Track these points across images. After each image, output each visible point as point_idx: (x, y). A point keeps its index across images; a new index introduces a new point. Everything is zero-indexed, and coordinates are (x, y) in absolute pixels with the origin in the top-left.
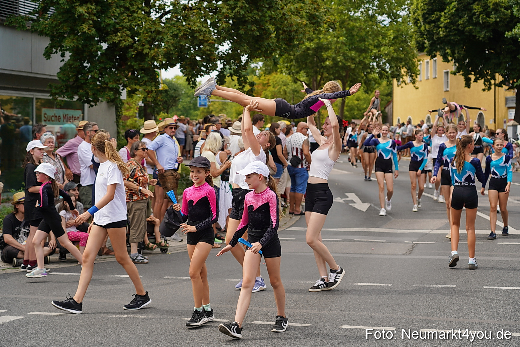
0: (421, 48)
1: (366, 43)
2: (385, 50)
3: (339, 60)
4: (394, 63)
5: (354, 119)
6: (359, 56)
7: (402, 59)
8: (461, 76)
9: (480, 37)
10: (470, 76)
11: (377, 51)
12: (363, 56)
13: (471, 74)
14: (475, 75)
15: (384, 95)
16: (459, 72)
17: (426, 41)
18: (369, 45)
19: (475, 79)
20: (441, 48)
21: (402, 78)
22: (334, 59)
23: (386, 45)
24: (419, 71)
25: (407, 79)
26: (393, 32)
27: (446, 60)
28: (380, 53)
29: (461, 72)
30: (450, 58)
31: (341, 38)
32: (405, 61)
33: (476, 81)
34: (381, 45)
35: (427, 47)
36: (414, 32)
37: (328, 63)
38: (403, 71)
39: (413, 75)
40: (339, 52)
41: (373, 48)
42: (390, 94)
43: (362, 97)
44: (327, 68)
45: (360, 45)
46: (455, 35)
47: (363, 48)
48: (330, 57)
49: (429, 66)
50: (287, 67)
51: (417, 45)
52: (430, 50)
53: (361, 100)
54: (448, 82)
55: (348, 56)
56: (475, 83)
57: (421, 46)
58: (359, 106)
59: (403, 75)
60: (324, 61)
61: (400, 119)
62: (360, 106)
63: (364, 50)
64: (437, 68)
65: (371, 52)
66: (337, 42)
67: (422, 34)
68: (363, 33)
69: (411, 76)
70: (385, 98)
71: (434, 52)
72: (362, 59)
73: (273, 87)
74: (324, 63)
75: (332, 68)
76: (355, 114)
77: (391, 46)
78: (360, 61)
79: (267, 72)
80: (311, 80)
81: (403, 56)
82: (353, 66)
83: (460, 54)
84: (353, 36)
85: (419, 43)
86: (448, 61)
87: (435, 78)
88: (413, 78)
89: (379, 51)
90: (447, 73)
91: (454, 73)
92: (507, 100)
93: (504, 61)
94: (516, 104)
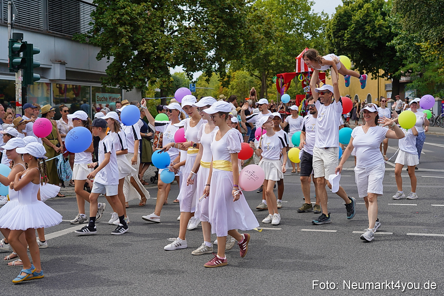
1: (297, 51)
3: (280, 61)
6: (292, 59)
8: (358, 71)
9: (369, 46)
10: (363, 71)
13: (364, 69)
14: (366, 70)
16: (356, 68)
17: (335, 49)
18: (298, 52)
22: (276, 61)
26: (314, 44)
29: (358, 69)
31: (281, 48)
36: (327, 43)
37: (272, 63)
40: (279, 56)
44: (272, 67)
46: (354, 45)
47: (295, 54)
48: (274, 60)
50: (247, 66)
53: (293, 87)
55: (285, 59)
60: (270, 62)
66: (279, 50)
67: (332, 45)
68: (294, 44)
73: (237, 79)
74: (270, 64)
75: (275, 66)
79: (234, 70)
80: (262, 75)
82: (288, 65)
83: (357, 57)
84: (288, 46)
92: (386, 86)
93: (385, 61)
94: (392, 88)
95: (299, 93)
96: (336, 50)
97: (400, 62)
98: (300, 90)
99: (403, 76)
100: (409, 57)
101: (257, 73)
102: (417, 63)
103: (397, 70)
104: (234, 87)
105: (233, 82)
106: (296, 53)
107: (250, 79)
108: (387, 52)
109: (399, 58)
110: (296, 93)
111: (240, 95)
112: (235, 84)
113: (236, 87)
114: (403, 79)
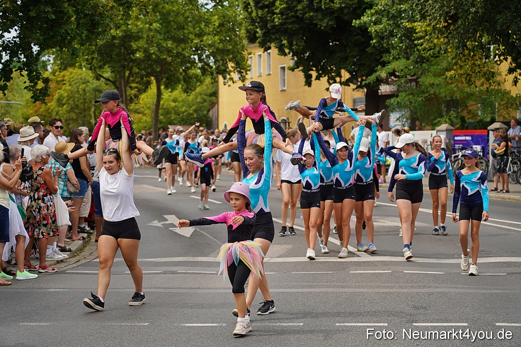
0: (252, 38)
1: (186, 31)
2: (208, 39)
3: (152, 52)
4: (220, 55)
5: (170, 124)
6: (177, 47)
7: (228, 51)
8: (301, 72)
9: (321, 26)
10: (311, 72)
11: (199, 41)
12: (181, 47)
13: (312, 70)
14: (317, 71)
15: (207, 96)
16: (298, 68)
17: (258, 30)
18: (188, 34)
19: (317, 76)
20: (277, 39)
21: (229, 74)
22: (146, 51)
23: (209, 34)
24: (250, 66)
25: (236, 76)
26: (218, 19)
27: (282, 52)
28: (202, 43)
29: (301, 68)
30: (287, 51)
31: (155, 25)
32: (232, 53)
33: (318, 78)
34: (203, 33)
35: (259, 37)
36: (243, 19)
37: (138, 55)
38: (231, 65)
39: (242, 71)
40: (152, 41)
41: (193, 37)
42: (215, 94)
43: (180, 99)
44: (138, 62)
45: (178, 33)
46: (292, 23)
47: (182, 37)
48: (140, 48)
49: (262, 59)
50: (87, 60)
51: (248, 34)
52: (263, 40)
53: (179, 102)
54: (284, 79)
55: (163, 47)
56: (317, 81)
57: (252, 36)
58: (176, 109)
59: (231, 71)
60: (134, 52)
61: (227, 125)
62: (178, 109)
63: (183, 40)
64: (271, 63)
65: (192, 42)
66: (150, 30)
67: (253, 21)
68: (181, 19)
69: (240, 72)
70: (208, 98)
71: (268, 44)
72: (180, 50)
73: (70, 85)
74: (133, 56)
75: (143, 61)
76: (172, 118)
77: (215, 35)
78: (177, 53)
79: (63, 67)
80: (118, 77)
81: (231, 47)
82: (169, 59)
83: (299, 46)
84: (169, 22)
85: (250, 33)
86: (285, 55)
87: (270, 74)
88: (243, 74)
89: (201, 41)
90: (283, 68)
91: (292, 69)
92: (355, 101)
93: (351, 54)
94: (366, 105)
95: (192, 114)
96: (260, 32)
97: (378, 57)
98: (194, 108)
99: (384, 83)
100: (394, 48)
101: (107, 73)
102: (408, 59)
103: (373, 71)
104: (64, 101)
105: (61, 92)
106: (184, 36)
107: (95, 85)
108: (355, 38)
109: (377, 50)
110: (185, 114)
111: (75, 117)
112: (66, 95)
113: (68, 100)
114: (384, 89)
